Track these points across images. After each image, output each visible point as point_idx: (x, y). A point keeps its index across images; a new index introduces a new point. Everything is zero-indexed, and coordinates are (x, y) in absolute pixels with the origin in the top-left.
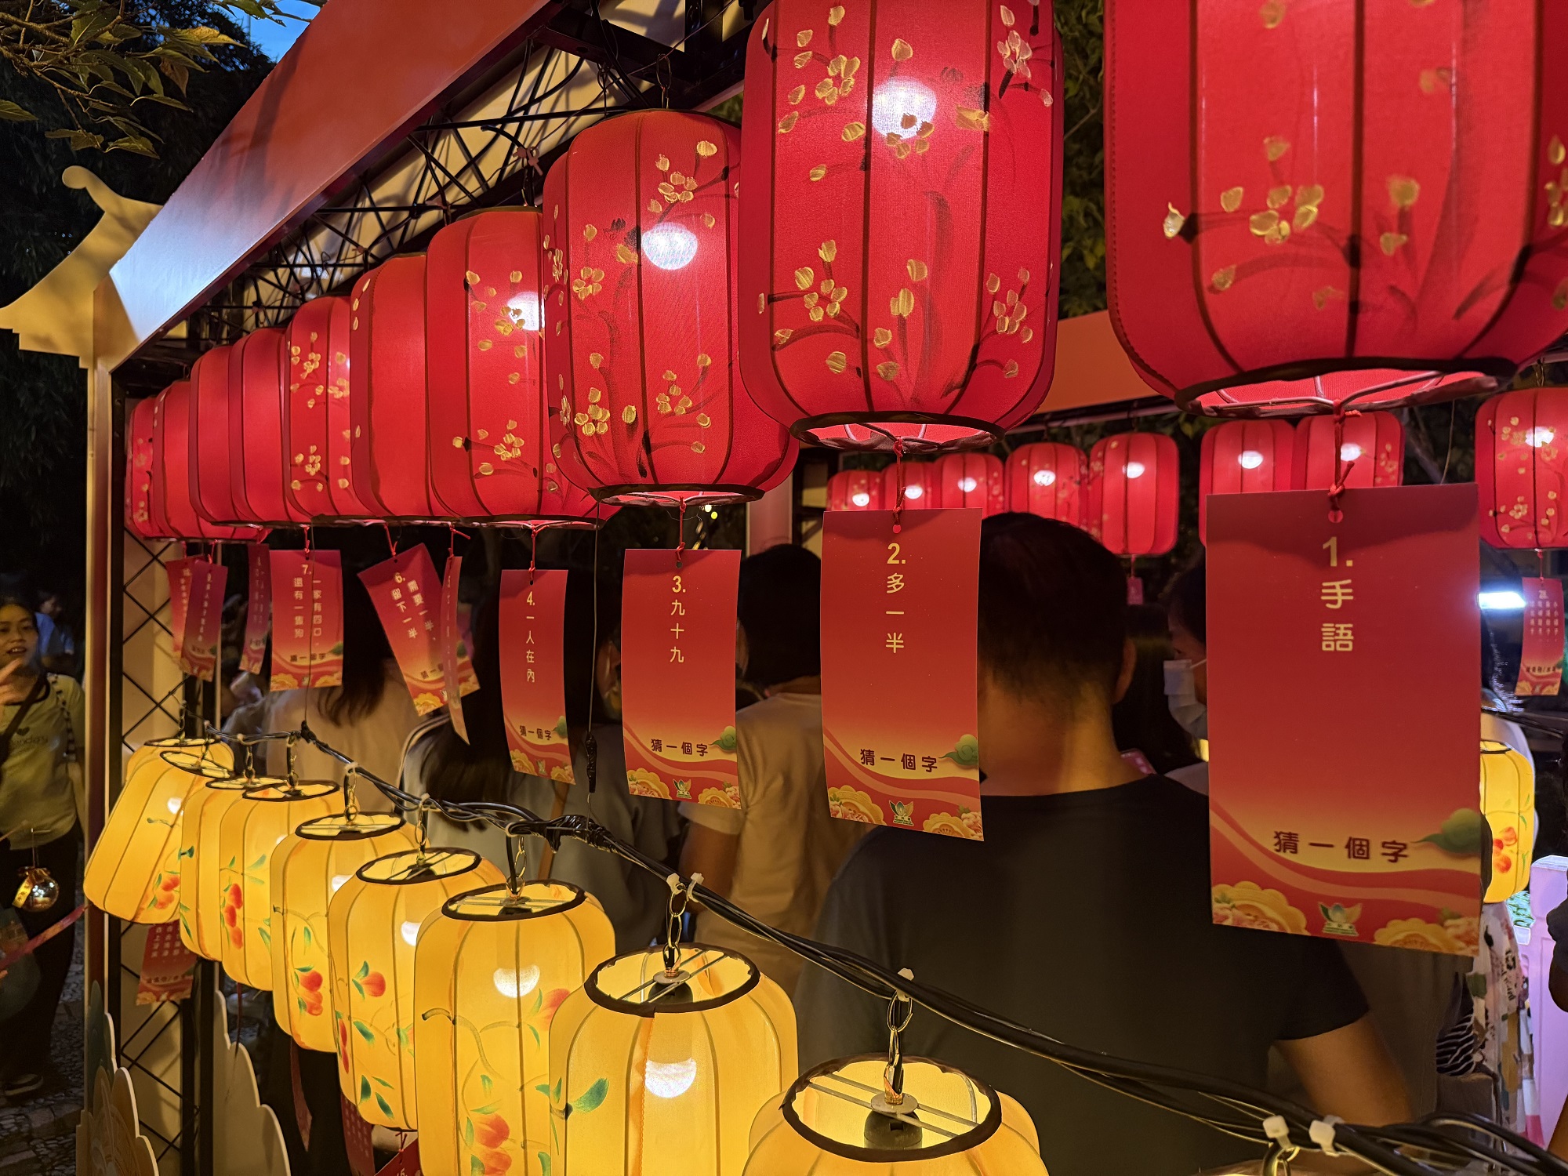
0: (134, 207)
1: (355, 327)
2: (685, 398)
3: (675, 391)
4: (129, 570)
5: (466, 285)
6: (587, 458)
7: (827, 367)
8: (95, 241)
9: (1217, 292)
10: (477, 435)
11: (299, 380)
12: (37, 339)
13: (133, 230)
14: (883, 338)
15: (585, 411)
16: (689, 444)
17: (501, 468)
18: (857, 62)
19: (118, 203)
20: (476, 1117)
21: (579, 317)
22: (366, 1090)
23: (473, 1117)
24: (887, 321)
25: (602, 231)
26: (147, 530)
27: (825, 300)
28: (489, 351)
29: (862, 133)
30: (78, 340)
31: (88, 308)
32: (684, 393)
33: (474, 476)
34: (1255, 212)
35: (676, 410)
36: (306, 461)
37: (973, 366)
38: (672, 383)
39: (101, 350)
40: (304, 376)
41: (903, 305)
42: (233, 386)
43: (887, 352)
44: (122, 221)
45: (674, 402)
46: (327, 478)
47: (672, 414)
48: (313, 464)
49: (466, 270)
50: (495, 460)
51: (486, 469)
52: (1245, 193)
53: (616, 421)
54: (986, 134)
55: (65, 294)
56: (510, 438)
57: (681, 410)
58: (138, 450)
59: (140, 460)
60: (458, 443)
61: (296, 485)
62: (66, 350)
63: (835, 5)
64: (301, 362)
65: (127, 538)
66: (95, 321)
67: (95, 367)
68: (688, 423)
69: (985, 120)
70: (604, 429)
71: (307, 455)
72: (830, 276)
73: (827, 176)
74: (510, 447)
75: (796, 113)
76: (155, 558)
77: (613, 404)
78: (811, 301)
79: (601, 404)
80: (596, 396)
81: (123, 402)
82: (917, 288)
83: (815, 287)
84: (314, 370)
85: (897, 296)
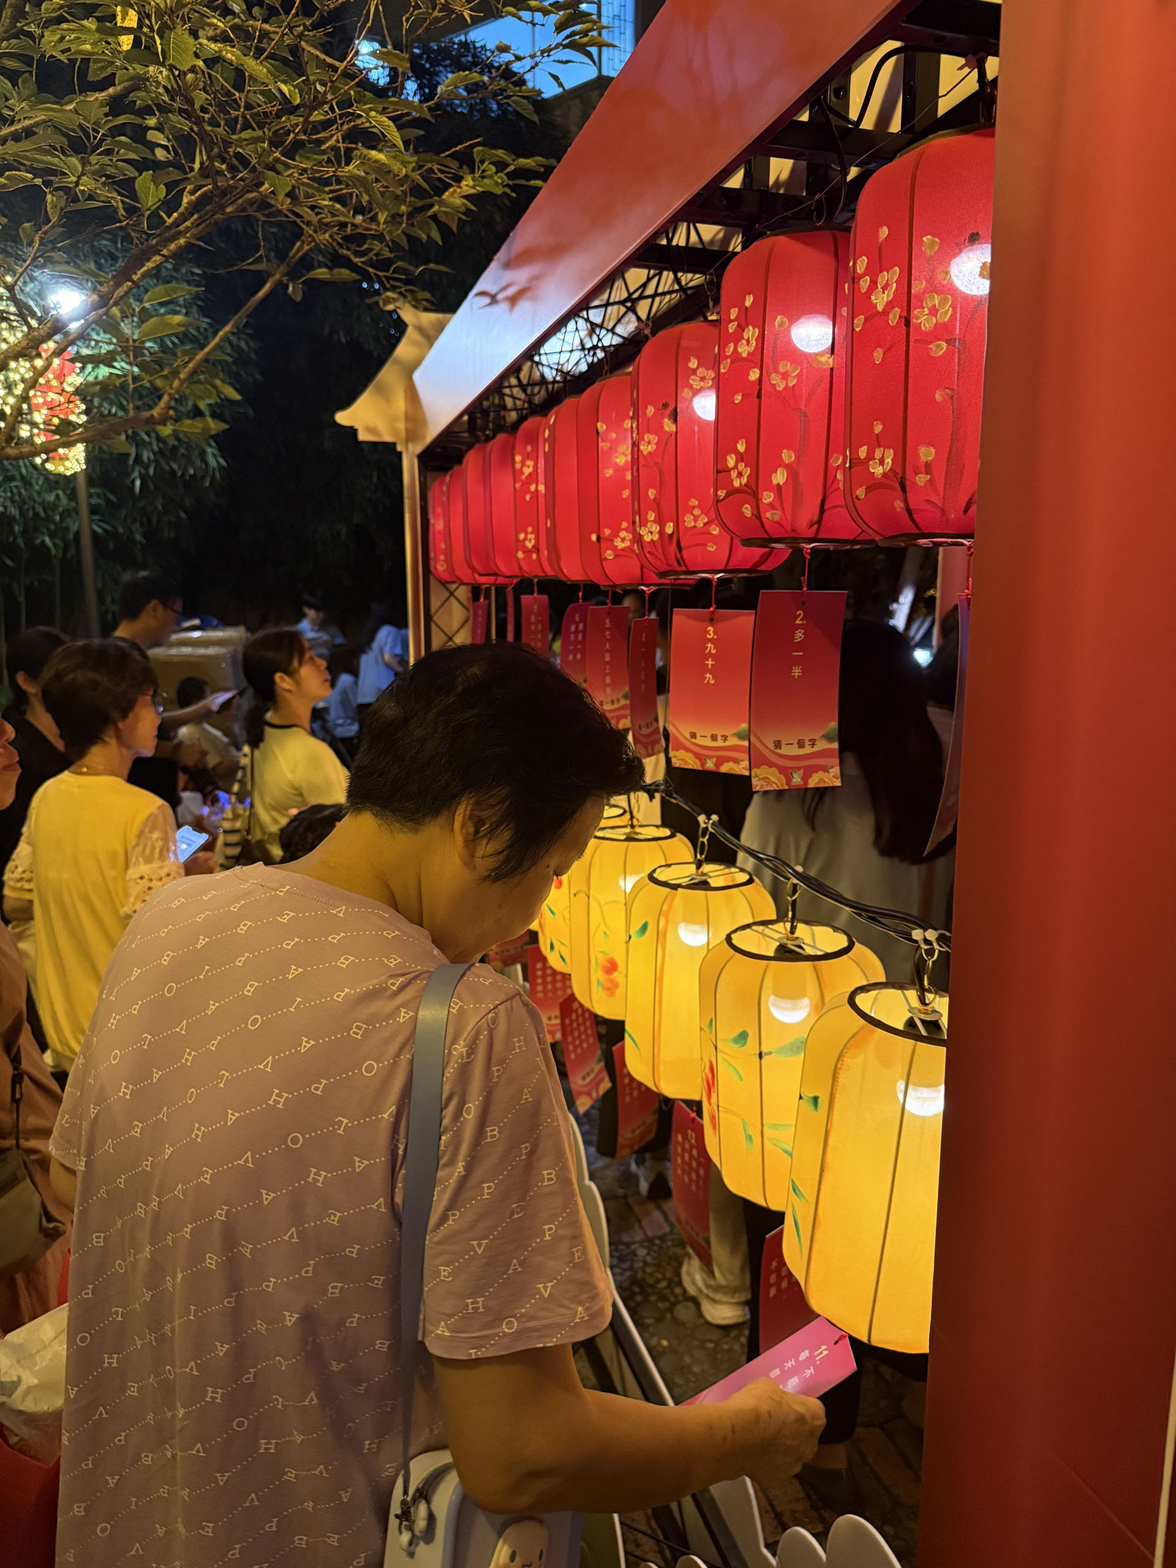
0: (429, 318)
1: (547, 449)
2: (703, 516)
3: (697, 512)
4: (435, 603)
5: (598, 433)
6: (647, 555)
7: (743, 513)
8: (403, 350)
9: (859, 499)
10: (604, 533)
11: (520, 480)
12: (370, 430)
13: (430, 337)
14: (768, 498)
15: (646, 526)
16: (705, 545)
17: (619, 554)
18: (757, 331)
19: (417, 317)
20: (600, 956)
21: (645, 466)
22: (552, 947)
23: (598, 957)
24: (770, 487)
25: (657, 410)
26: (446, 577)
27: (740, 475)
28: (611, 477)
29: (758, 375)
30: (395, 431)
31: (400, 404)
32: (702, 512)
33: (602, 560)
34: (871, 460)
35: (697, 525)
36: (526, 538)
37: (822, 511)
38: (694, 507)
39: (412, 436)
40: (523, 477)
41: (780, 477)
42: (485, 477)
43: (771, 506)
44: (420, 329)
45: (696, 519)
46: (538, 550)
47: (695, 527)
48: (530, 540)
49: (598, 421)
50: (615, 549)
51: (609, 554)
52: (868, 449)
53: (662, 532)
54: (832, 369)
55: (384, 393)
56: (623, 534)
57: (700, 524)
58: (437, 517)
59: (438, 525)
60: (594, 537)
61: (520, 555)
62: (388, 438)
63: (749, 294)
64: (522, 467)
65: (432, 578)
66: (406, 413)
67: (407, 450)
68: (705, 532)
69: (831, 361)
70: (656, 537)
71: (526, 533)
72: (742, 461)
73: (743, 399)
74: (623, 540)
75: (729, 360)
76: (452, 594)
77: (661, 521)
78: (734, 474)
79: (654, 521)
80: (652, 516)
81: (425, 478)
82: (788, 467)
83: (736, 467)
84: (530, 474)
85: (776, 472)
